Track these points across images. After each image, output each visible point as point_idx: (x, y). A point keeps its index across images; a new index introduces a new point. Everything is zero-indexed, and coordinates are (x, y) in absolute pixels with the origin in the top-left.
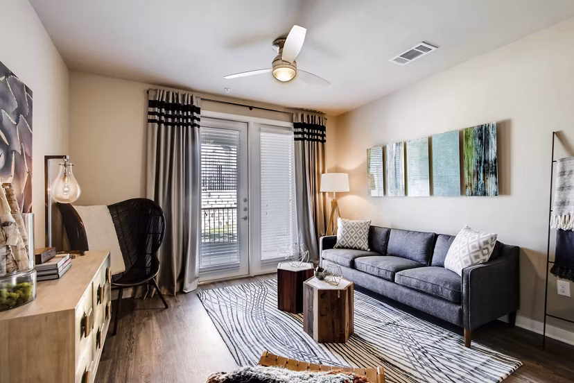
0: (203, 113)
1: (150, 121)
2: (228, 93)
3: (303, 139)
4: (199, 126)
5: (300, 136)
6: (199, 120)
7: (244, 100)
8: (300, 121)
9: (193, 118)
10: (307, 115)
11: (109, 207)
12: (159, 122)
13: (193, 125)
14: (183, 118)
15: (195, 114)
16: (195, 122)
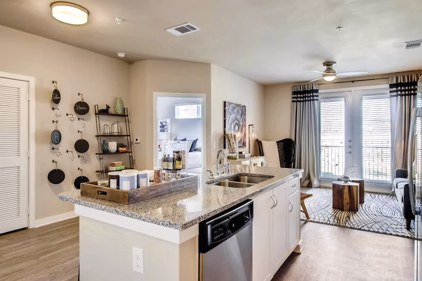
0: (320, 91)
1: (293, 101)
3: (397, 96)
4: (317, 100)
6: (318, 96)
8: (395, 82)
9: (313, 96)
10: (403, 76)
11: (277, 142)
12: (297, 102)
13: (313, 100)
14: (308, 97)
15: (314, 94)
16: (315, 98)
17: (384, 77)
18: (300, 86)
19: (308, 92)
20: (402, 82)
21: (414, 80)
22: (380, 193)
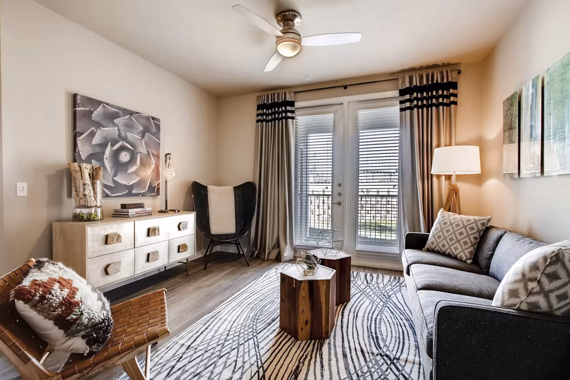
0: (297, 105)
1: (258, 121)
2: (308, 80)
3: (411, 108)
4: (293, 118)
5: (408, 104)
6: (293, 112)
7: (337, 81)
8: (407, 85)
9: (286, 111)
10: (419, 75)
11: (234, 188)
12: (262, 121)
13: (287, 118)
14: (279, 113)
15: (288, 108)
16: (289, 114)
17: (391, 77)
18: (268, 96)
19: (279, 105)
20: (418, 85)
21: (437, 81)
22: (381, 269)
